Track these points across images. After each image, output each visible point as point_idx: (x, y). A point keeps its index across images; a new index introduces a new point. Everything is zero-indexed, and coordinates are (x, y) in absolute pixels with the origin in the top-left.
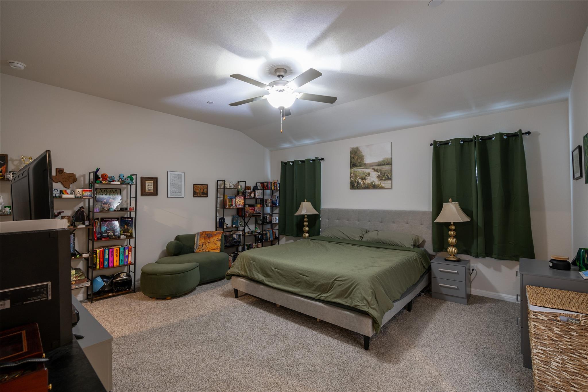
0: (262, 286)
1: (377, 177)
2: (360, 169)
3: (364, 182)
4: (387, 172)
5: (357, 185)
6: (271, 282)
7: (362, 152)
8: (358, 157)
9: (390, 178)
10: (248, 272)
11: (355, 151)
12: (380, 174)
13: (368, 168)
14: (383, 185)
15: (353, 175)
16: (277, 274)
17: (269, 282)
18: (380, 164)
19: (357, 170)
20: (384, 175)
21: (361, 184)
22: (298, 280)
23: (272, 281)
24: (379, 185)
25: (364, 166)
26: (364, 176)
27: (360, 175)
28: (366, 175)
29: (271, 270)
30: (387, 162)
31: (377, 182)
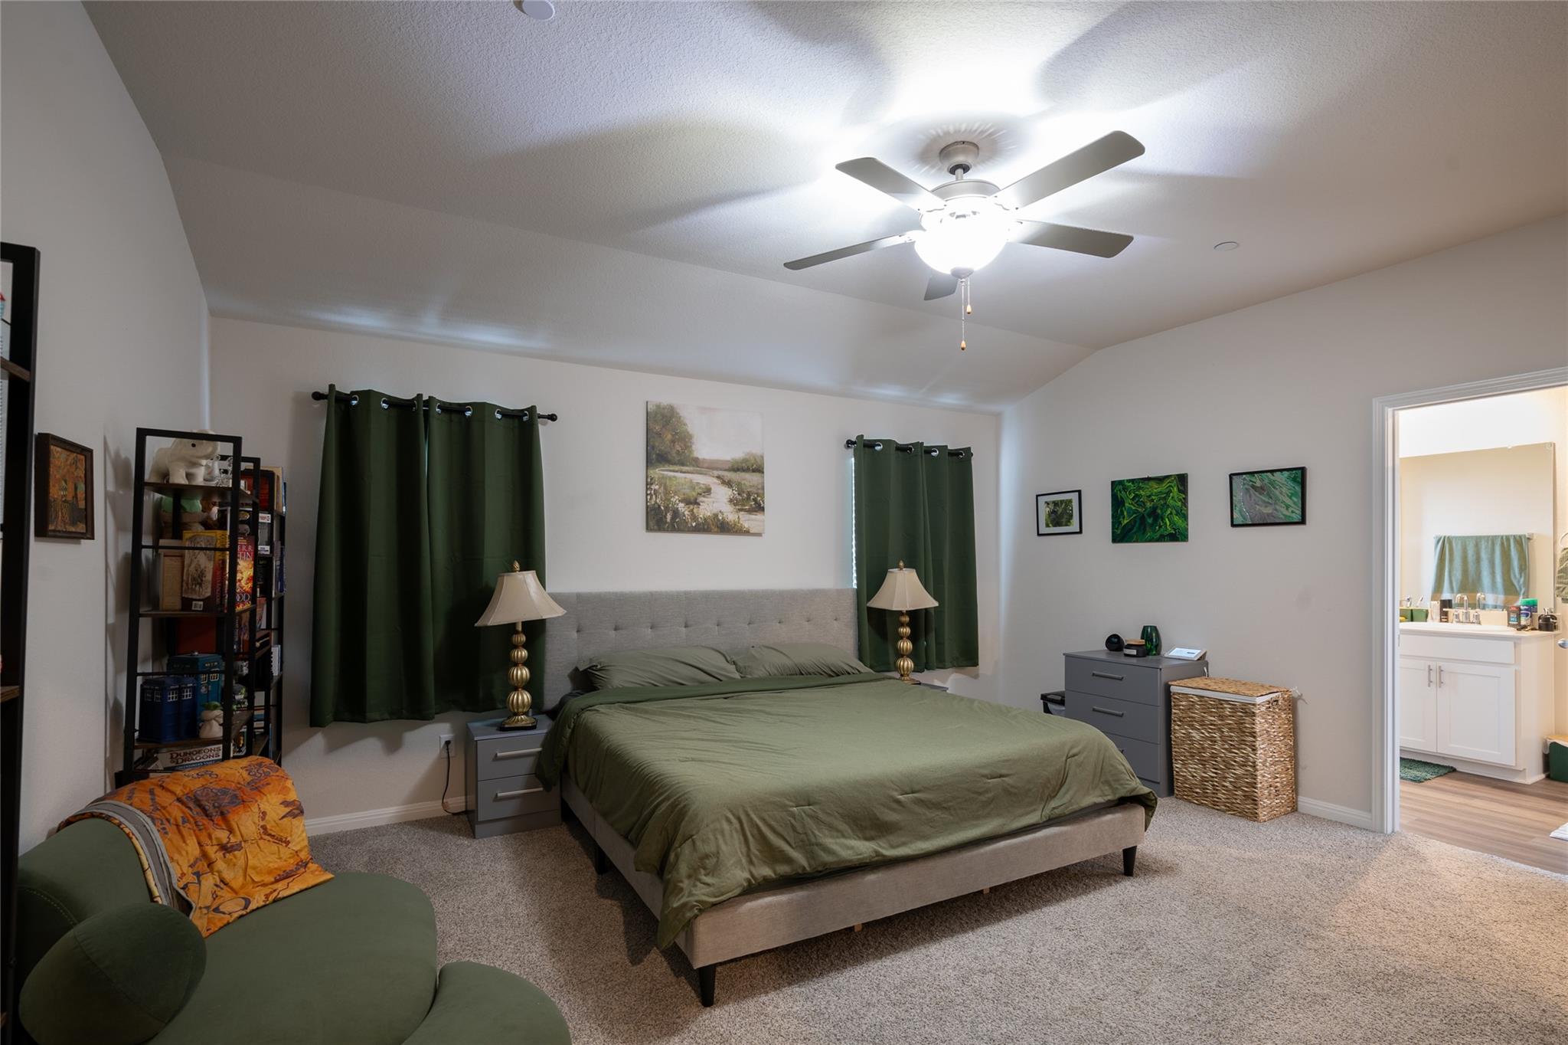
0: (872, 877)
1: (731, 501)
2: (681, 472)
3: (695, 511)
4: (754, 490)
5: (673, 518)
6: (904, 844)
7: (685, 424)
8: (673, 436)
9: (760, 508)
10: (795, 854)
11: (663, 416)
12: (739, 494)
13: (706, 474)
14: (746, 525)
15: (657, 487)
16: (917, 809)
17: (898, 846)
18: (738, 467)
19: (672, 474)
20: (748, 498)
21: (684, 516)
22: (987, 796)
23: (903, 839)
24: (735, 525)
25: (693, 466)
26: (694, 494)
27: (683, 491)
28: (700, 491)
29: (895, 806)
30: (755, 466)
31: (730, 514)
